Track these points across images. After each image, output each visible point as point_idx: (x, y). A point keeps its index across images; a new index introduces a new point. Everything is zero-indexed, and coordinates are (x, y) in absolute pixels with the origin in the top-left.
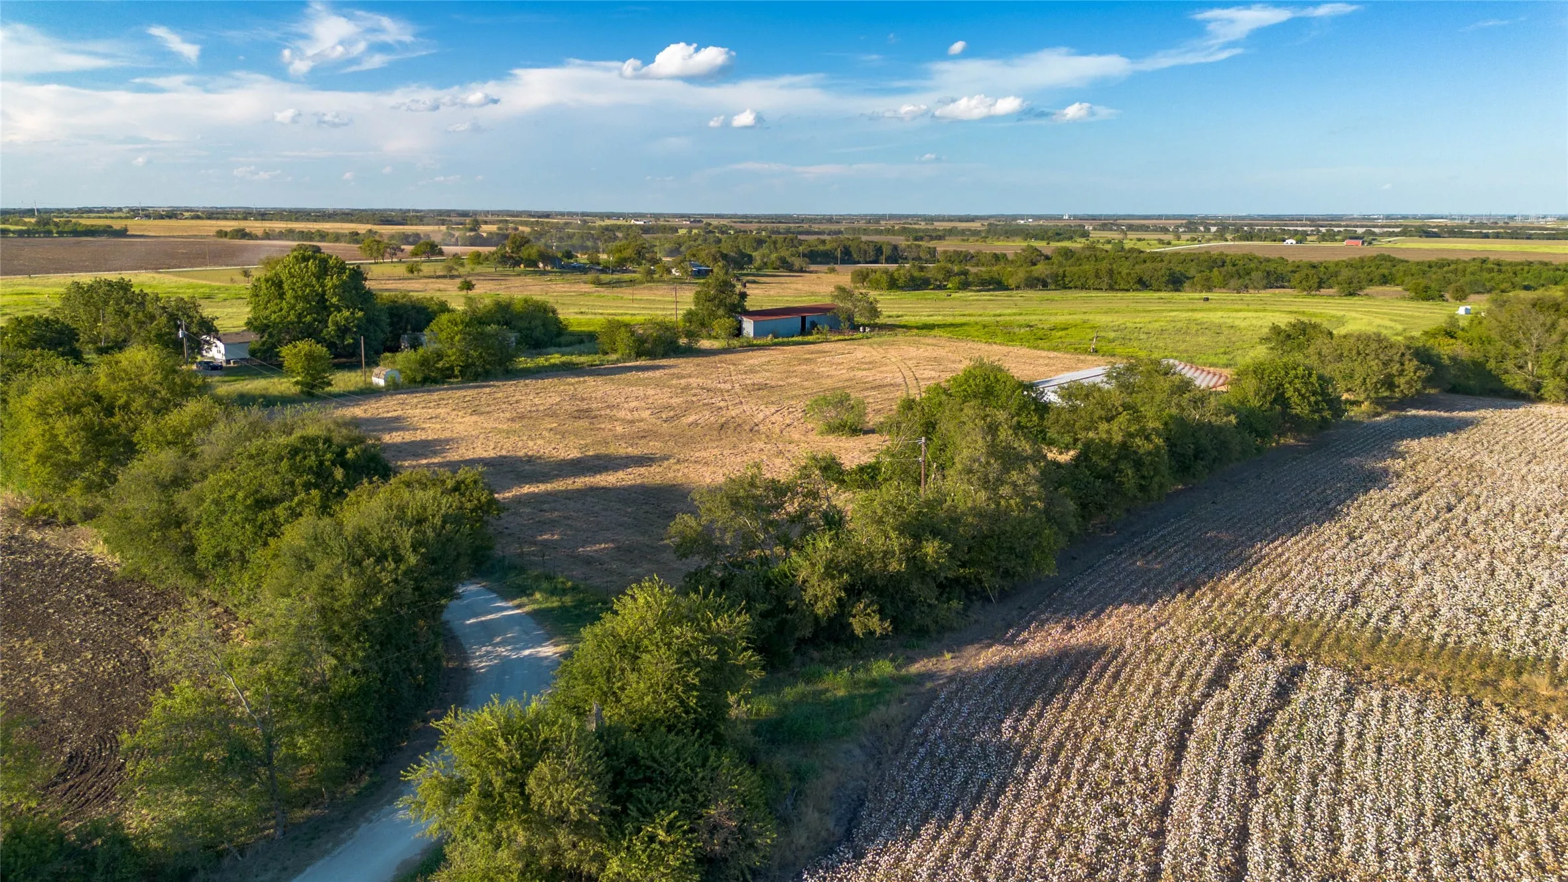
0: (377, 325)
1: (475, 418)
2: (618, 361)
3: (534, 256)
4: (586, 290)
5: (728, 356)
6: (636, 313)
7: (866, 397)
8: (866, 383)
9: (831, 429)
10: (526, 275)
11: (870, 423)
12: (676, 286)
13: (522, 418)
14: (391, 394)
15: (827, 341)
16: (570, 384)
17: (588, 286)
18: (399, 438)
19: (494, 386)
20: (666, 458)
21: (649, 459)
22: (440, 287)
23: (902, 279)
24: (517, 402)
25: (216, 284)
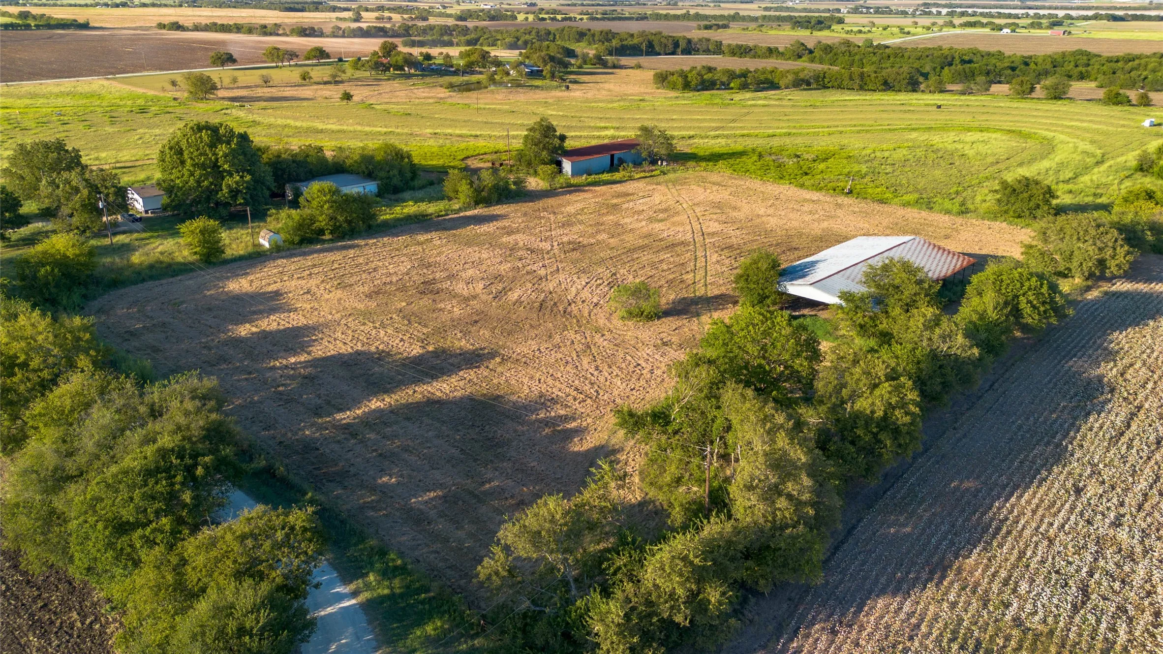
0: (263, 183)
1: (339, 293)
2: (460, 210)
3: (400, 63)
4: (442, 95)
5: (551, 201)
6: (478, 133)
7: (661, 261)
8: (661, 240)
9: (631, 315)
10: (394, 80)
11: (663, 301)
12: (513, 90)
13: (377, 293)
14: (274, 259)
15: (631, 179)
16: (420, 244)
17: (443, 90)
18: (275, 324)
19: (358, 246)
20: (492, 355)
21: (479, 356)
22: (327, 93)
23: (694, 82)
24: (375, 270)
25: (151, 93)
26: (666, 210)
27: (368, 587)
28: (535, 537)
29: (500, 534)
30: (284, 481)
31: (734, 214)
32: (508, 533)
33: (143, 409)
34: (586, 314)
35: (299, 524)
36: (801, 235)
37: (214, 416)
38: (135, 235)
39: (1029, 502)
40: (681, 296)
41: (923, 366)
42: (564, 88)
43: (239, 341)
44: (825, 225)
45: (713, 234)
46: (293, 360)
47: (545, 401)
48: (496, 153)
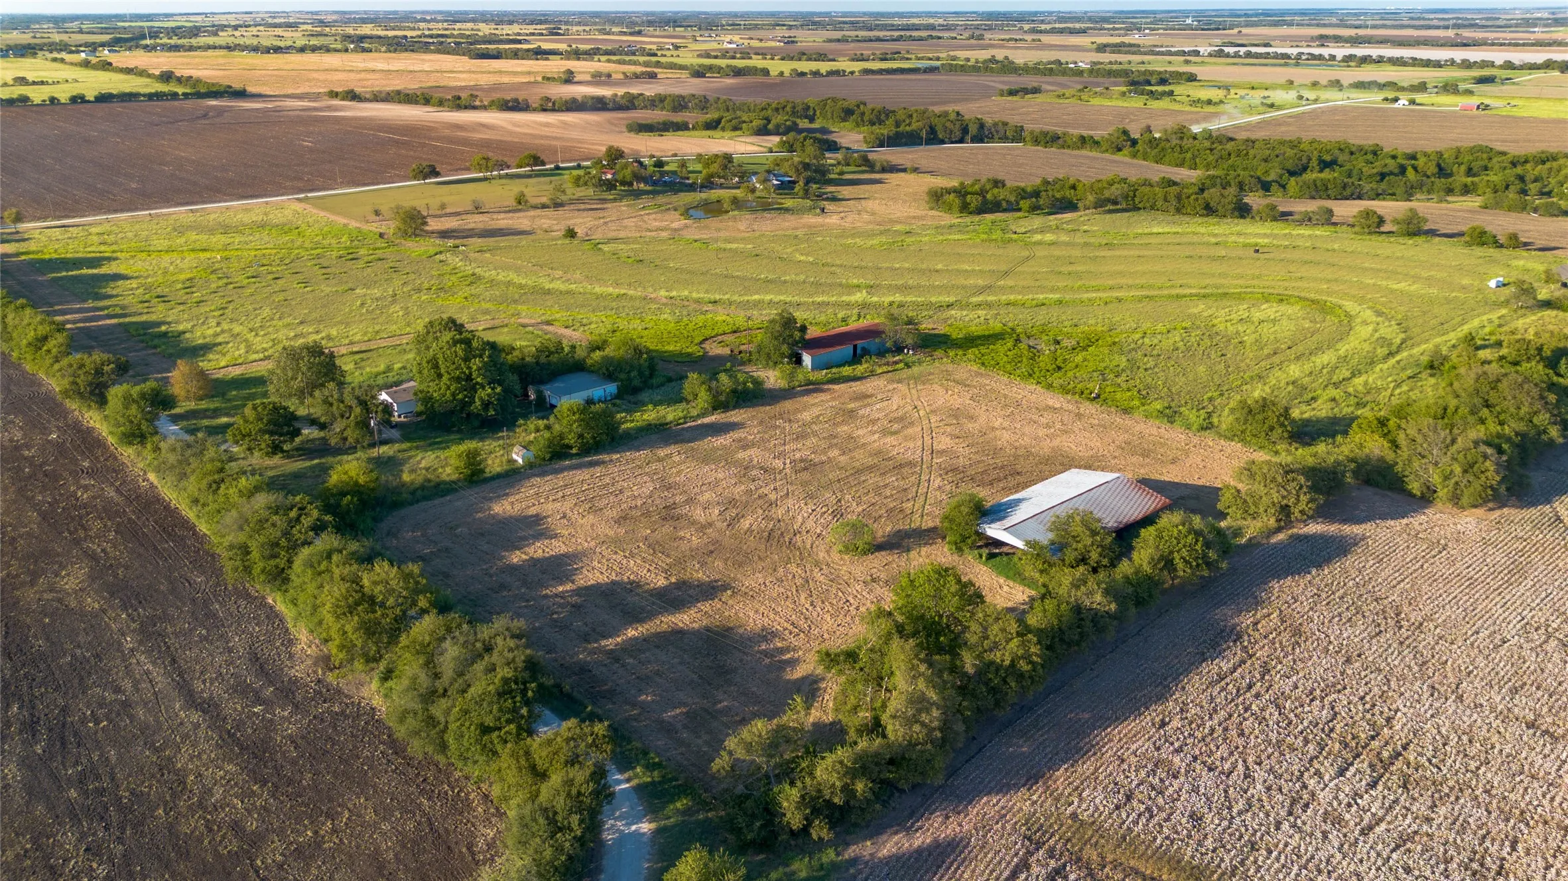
0: (511, 394)
1: (591, 519)
2: (698, 417)
4: (675, 225)
5: (788, 405)
6: (718, 297)
7: (886, 486)
8: (890, 459)
9: (847, 549)
10: (621, 200)
11: (880, 533)
12: (759, 215)
13: (625, 518)
14: (528, 478)
15: (872, 374)
16: (660, 460)
17: (676, 215)
18: (540, 551)
19: (603, 462)
20: (725, 587)
21: (713, 588)
22: (545, 223)
23: (974, 201)
24: (621, 492)
25: (354, 224)
26: (901, 419)
27: (636, 776)
28: (748, 747)
29: (726, 743)
30: (569, 697)
31: (970, 425)
32: (731, 743)
33: (478, 645)
34: (808, 546)
35: (601, 732)
36: (1029, 454)
37: (528, 652)
38: (397, 446)
39: (1119, 733)
40: (897, 528)
41: (1063, 619)
42: (818, 211)
43: (513, 568)
44: (1056, 442)
45: (942, 452)
46: (561, 589)
47: (767, 635)
48: (735, 332)
